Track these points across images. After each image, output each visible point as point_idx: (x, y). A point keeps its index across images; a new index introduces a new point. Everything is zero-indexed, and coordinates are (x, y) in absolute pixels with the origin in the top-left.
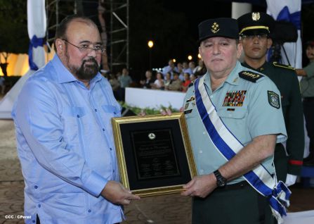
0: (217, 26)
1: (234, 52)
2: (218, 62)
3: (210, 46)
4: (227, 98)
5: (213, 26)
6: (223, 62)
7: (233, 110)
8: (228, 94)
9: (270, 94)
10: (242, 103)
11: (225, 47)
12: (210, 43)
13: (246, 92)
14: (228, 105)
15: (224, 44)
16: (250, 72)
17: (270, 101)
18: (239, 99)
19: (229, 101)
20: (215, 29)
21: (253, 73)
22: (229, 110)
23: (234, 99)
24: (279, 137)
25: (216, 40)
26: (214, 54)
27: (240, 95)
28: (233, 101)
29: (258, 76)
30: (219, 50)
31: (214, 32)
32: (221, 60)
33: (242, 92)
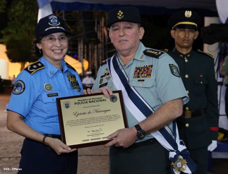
0: (122, 13)
1: (136, 34)
2: (124, 42)
3: (117, 29)
4: (136, 71)
5: (119, 14)
6: (127, 42)
7: (143, 80)
8: (136, 68)
9: (171, 66)
10: (150, 75)
11: (129, 30)
12: (116, 28)
13: (152, 66)
14: (139, 77)
15: (128, 28)
16: (153, 51)
17: (172, 72)
18: (147, 72)
19: (139, 74)
20: (120, 15)
21: (156, 51)
22: (139, 81)
23: (143, 72)
24: (184, 99)
25: (122, 25)
26: (120, 36)
27: (148, 69)
28: (142, 74)
29: (160, 53)
30: (124, 33)
31: (120, 18)
32: (126, 40)
33: (149, 66)
